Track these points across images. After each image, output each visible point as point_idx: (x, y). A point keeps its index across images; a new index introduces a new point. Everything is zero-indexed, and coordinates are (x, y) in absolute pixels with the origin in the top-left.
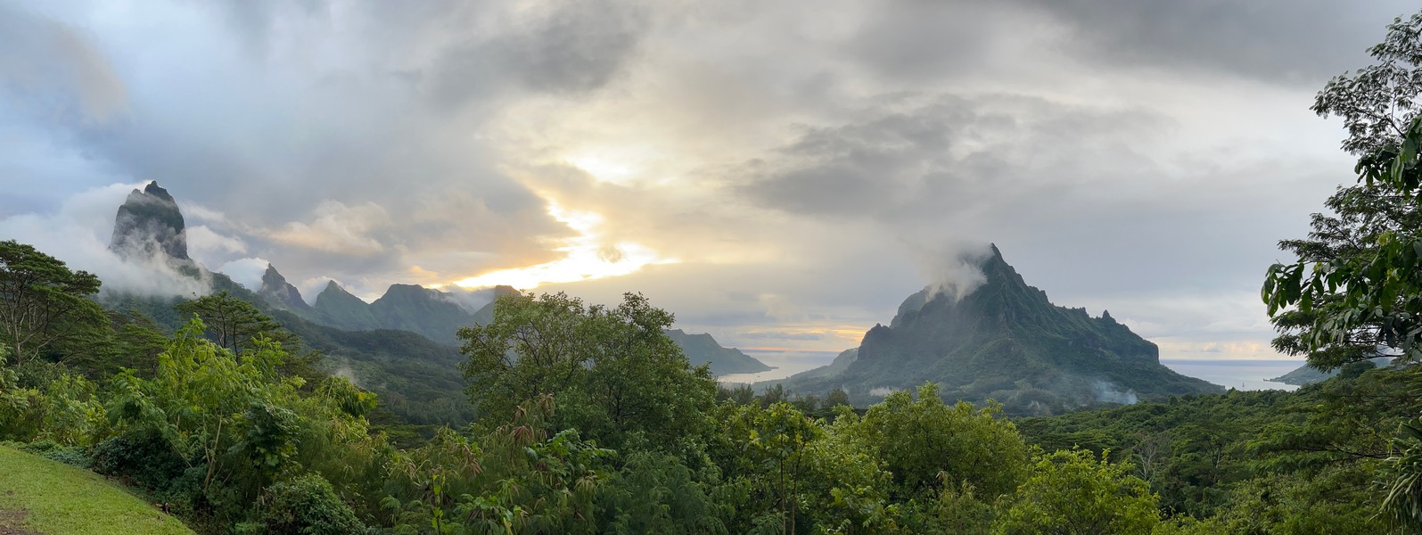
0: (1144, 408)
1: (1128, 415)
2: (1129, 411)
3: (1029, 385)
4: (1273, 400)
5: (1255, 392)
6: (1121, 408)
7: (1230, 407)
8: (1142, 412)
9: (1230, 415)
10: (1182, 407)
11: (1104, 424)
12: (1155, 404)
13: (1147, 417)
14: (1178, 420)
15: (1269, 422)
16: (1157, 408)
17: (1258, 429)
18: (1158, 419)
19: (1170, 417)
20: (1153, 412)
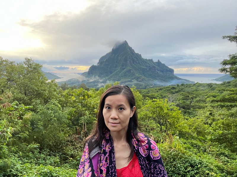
0: (169, 87)
1: (164, 89)
2: (165, 88)
3: (136, 81)
4: (211, 86)
5: (205, 84)
6: (162, 87)
7: (196, 88)
8: (168, 89)
9: (196, 90)
10: (180, 87)
11: (157, 92)
12: (172, 86)
13: (170, 90)
14: (179, 91)
15: (209, 93)
16: (173, 88)
17: (206, 95)
18: (174, 91)
19: (177, 90)
20: (172, 89)
